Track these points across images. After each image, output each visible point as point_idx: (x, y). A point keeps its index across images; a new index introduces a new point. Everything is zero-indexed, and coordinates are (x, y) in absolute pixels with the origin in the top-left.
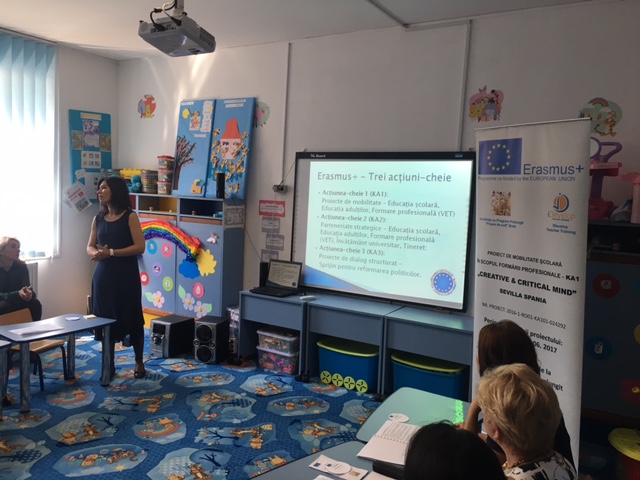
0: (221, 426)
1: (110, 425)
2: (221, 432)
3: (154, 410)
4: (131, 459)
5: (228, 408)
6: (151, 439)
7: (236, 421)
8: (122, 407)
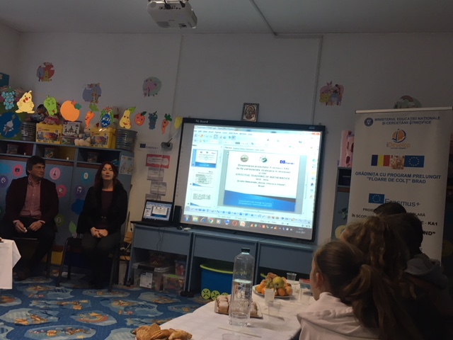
1: (50, 315)
3: (79, 309)
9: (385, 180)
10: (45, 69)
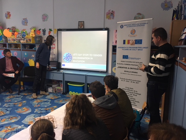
0: (42, 108)
1: (8, 111)
2: (42, 109)
3: (21, 106)
4: (16, 119)
5: (43, 103)
6: (21, 113)
7: (46, 106)
8: (10, 106)
9: (128, 50)
10: (8, 14)
